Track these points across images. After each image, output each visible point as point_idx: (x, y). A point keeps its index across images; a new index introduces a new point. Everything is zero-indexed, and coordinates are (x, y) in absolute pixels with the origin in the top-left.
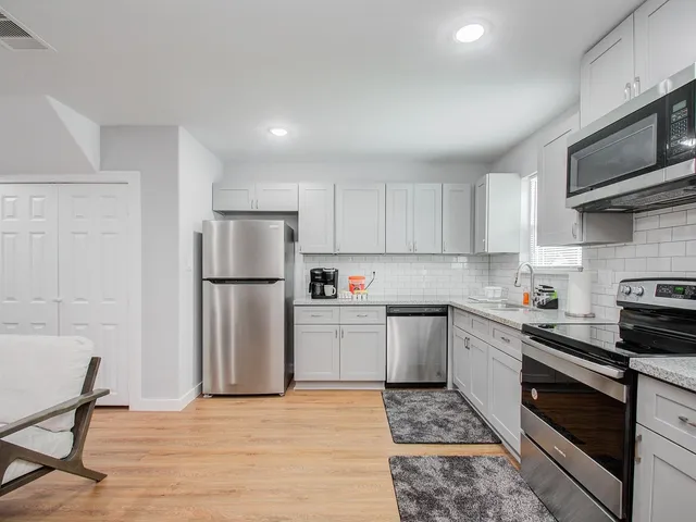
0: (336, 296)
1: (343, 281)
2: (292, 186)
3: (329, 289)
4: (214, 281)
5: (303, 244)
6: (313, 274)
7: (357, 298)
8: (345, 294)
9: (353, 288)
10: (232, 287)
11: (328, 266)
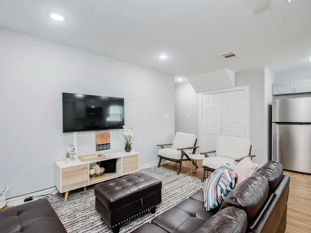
4: (277, 123)
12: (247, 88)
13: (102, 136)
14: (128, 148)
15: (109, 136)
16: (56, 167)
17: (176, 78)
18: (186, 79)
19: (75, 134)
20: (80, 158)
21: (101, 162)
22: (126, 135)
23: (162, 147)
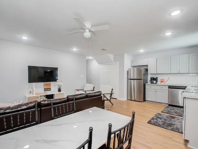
0: (156, 83)
1: (159, 80)
2: (147, 60)
3: (155, 82)
4: (130, 79)
5: (149, 72)
6: (151, 78)
7: (162, 84)
8: (159, 83)
9: (161, 82)
10: (135, 81)
11: (155, 76)
12: (118, 63)
13: (47, 85)
14: (59, 90)
15: (50, 85)
16: (25, 97)
17: (87, 57)
18: (93, 58)
19: (34, 84)
20: (36, 94)
21: (46, 95)
22: (58, 84)
23: (78, 90)
